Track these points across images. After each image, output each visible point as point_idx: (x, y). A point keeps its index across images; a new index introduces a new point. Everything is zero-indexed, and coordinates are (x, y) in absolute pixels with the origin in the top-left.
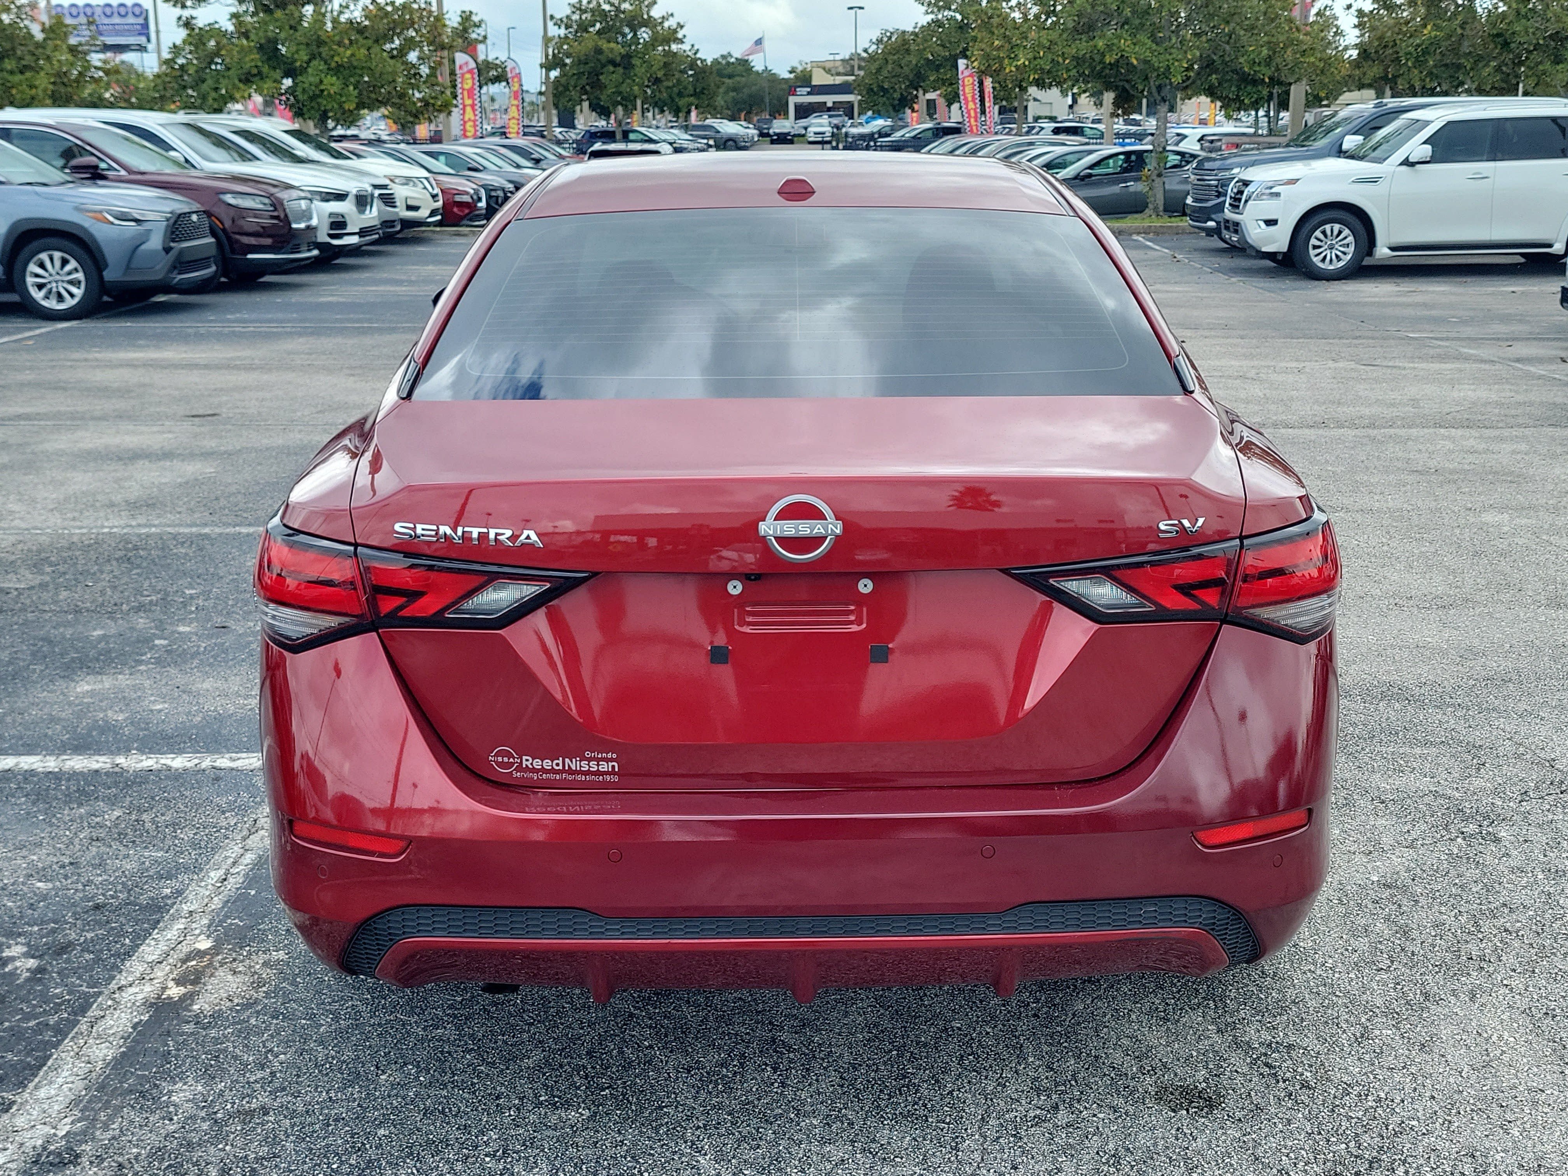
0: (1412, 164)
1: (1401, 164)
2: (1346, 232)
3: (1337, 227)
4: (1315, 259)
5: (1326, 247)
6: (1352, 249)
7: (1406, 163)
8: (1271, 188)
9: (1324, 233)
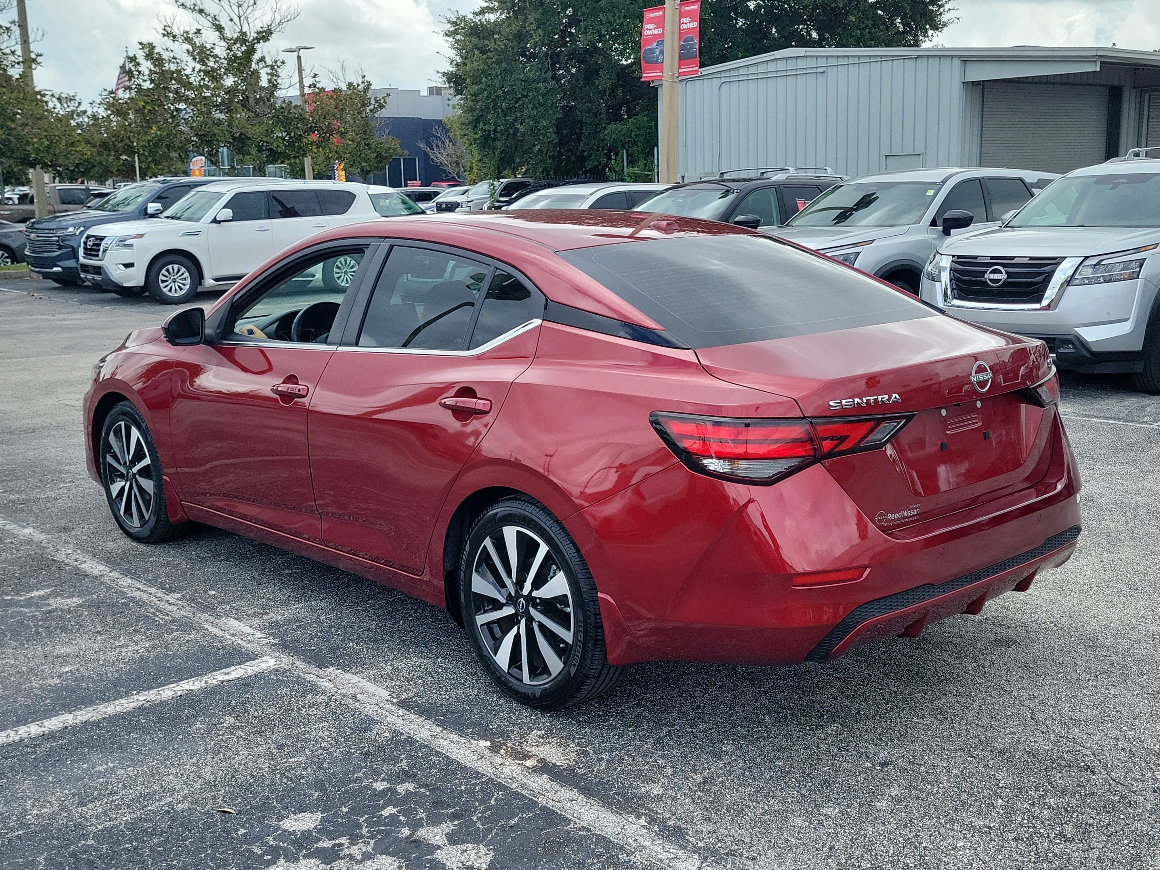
0: (220, 222)
1: (211, 222)
2: (183, 270)
3: (176, 267)
4: (164, 290)
5: (171, 281)
6: (189, 281)
7: (215, 221)
8: (125, 241)
9: (168, 270)
